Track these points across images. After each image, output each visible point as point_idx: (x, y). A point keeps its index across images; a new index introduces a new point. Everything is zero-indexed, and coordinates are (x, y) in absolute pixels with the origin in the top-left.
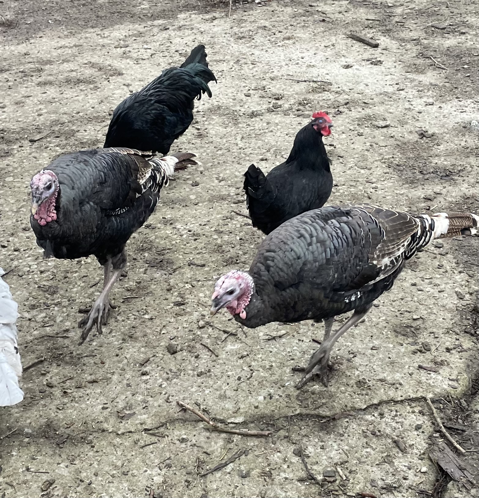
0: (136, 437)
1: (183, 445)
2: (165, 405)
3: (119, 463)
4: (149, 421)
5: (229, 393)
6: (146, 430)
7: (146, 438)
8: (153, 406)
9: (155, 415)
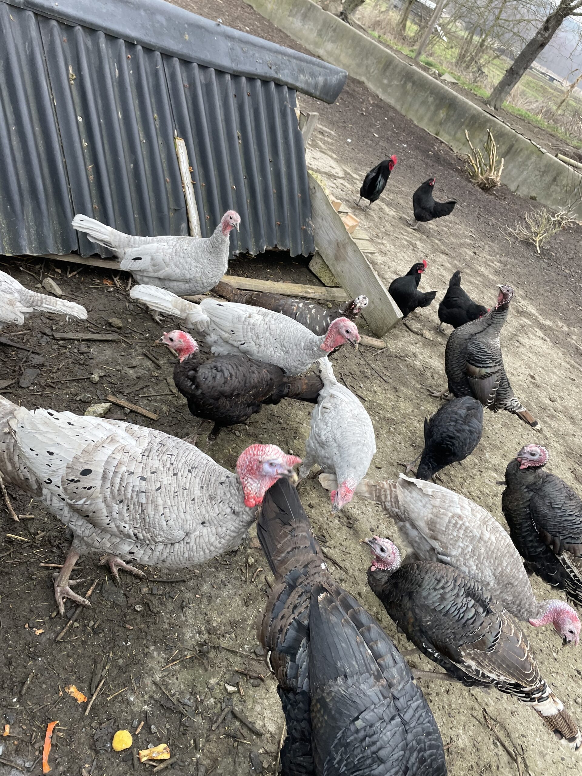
0: (476, 706)
1: (492, 747)
2: (509, 713)
3: (453, 706)
4: (491, 708)
5: (547, 757)
6: (485, 710)
7: (479, 714)
8: (502, 704)
9: (498, 711)
